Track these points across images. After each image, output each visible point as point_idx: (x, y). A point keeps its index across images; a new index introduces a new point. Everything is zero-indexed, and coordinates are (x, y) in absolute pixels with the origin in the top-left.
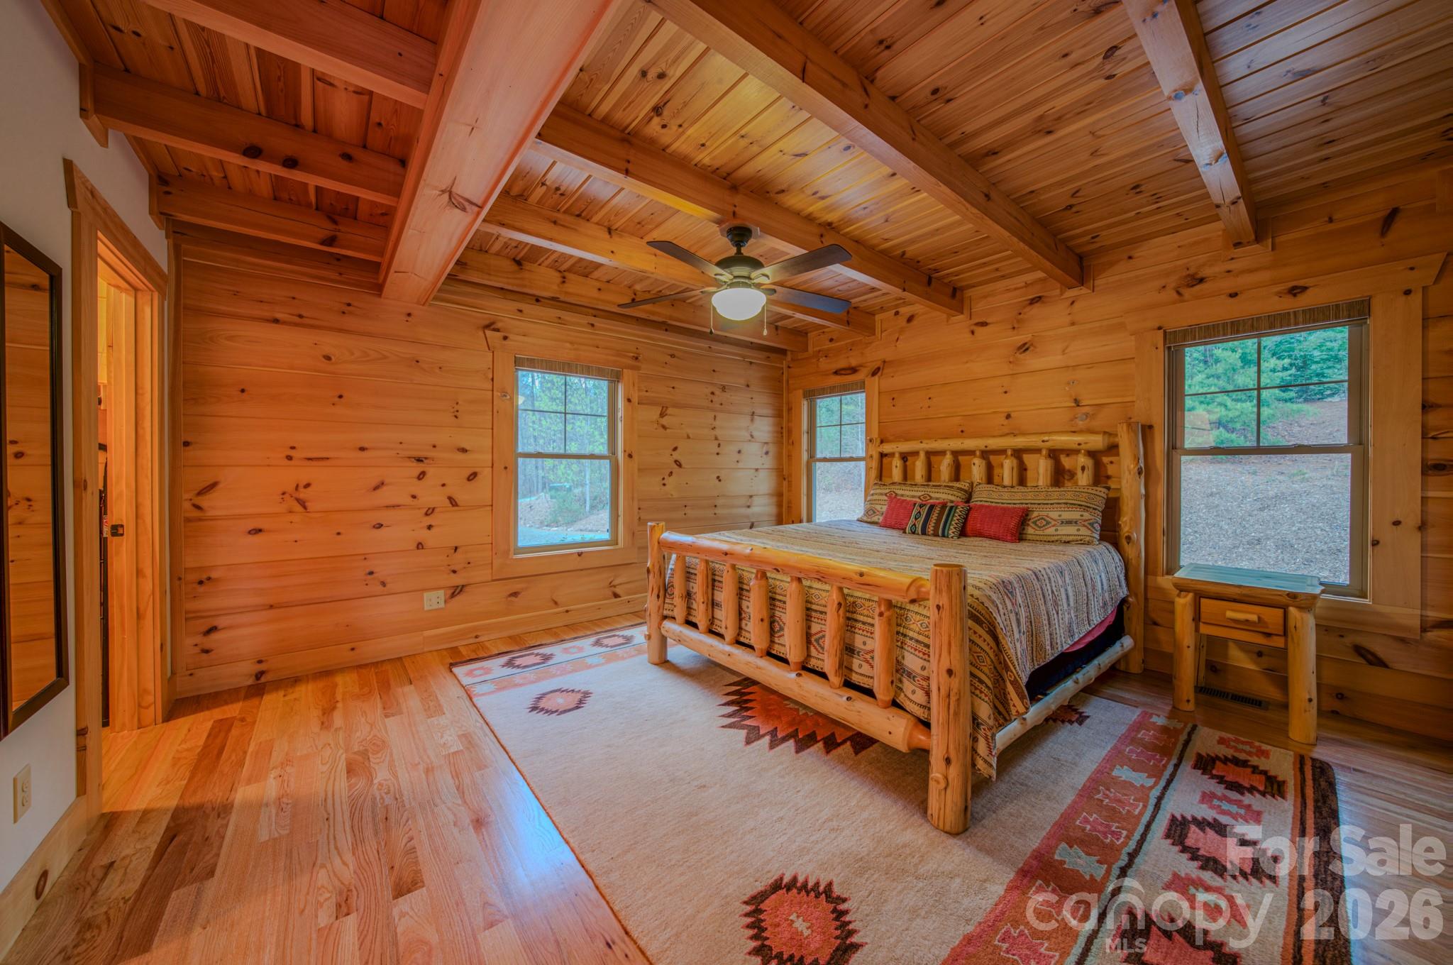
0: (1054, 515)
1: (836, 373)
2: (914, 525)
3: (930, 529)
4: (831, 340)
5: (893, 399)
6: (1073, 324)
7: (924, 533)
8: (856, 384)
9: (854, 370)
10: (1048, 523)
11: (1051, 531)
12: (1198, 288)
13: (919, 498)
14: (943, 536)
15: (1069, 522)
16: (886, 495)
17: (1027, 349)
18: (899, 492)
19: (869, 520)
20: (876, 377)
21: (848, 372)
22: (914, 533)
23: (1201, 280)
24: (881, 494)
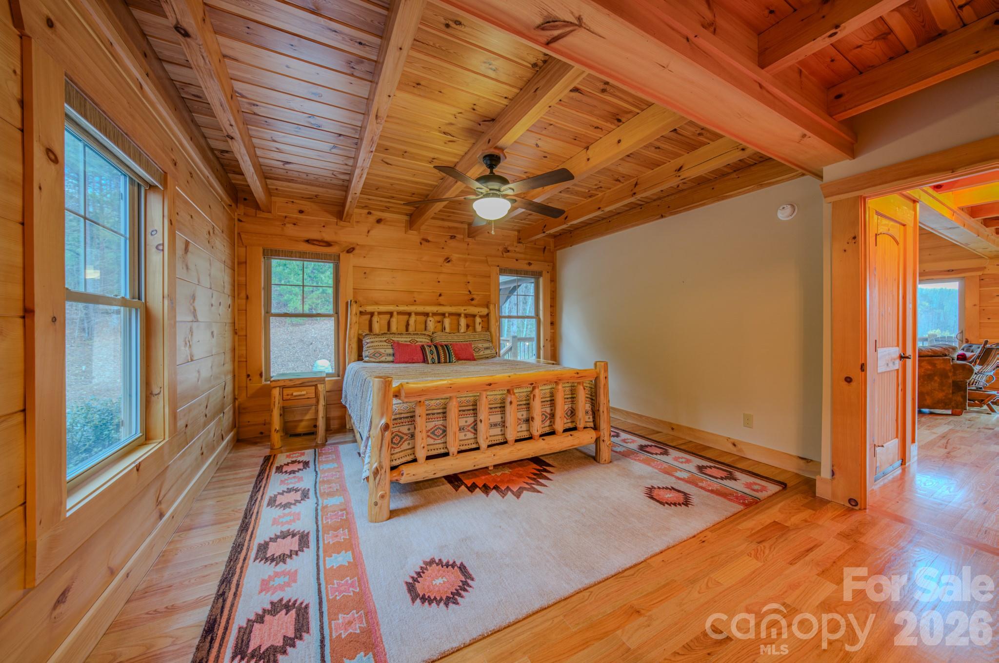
0: (480, 345)
1: (308, 241)
2: (433, 358)
3: (442, 360)
4: (301, 212)
5: (365, 273)
6: (468, 255)
7: (439, 362)
8: (330, 255)
9: (328, 244)
10: (479, 349)
11: (482, 353)
12: (508, 253)
13: (410, 341)
14: (450, 362)
15: (487, 348)
16: (385, 341)
17: (449, 261)
18: (393, 339)
19: (377, 360)
20: (351, 255)
21: (321, 244)
22: (433, 363)
23: (508, 251)
24: (381, 341)
